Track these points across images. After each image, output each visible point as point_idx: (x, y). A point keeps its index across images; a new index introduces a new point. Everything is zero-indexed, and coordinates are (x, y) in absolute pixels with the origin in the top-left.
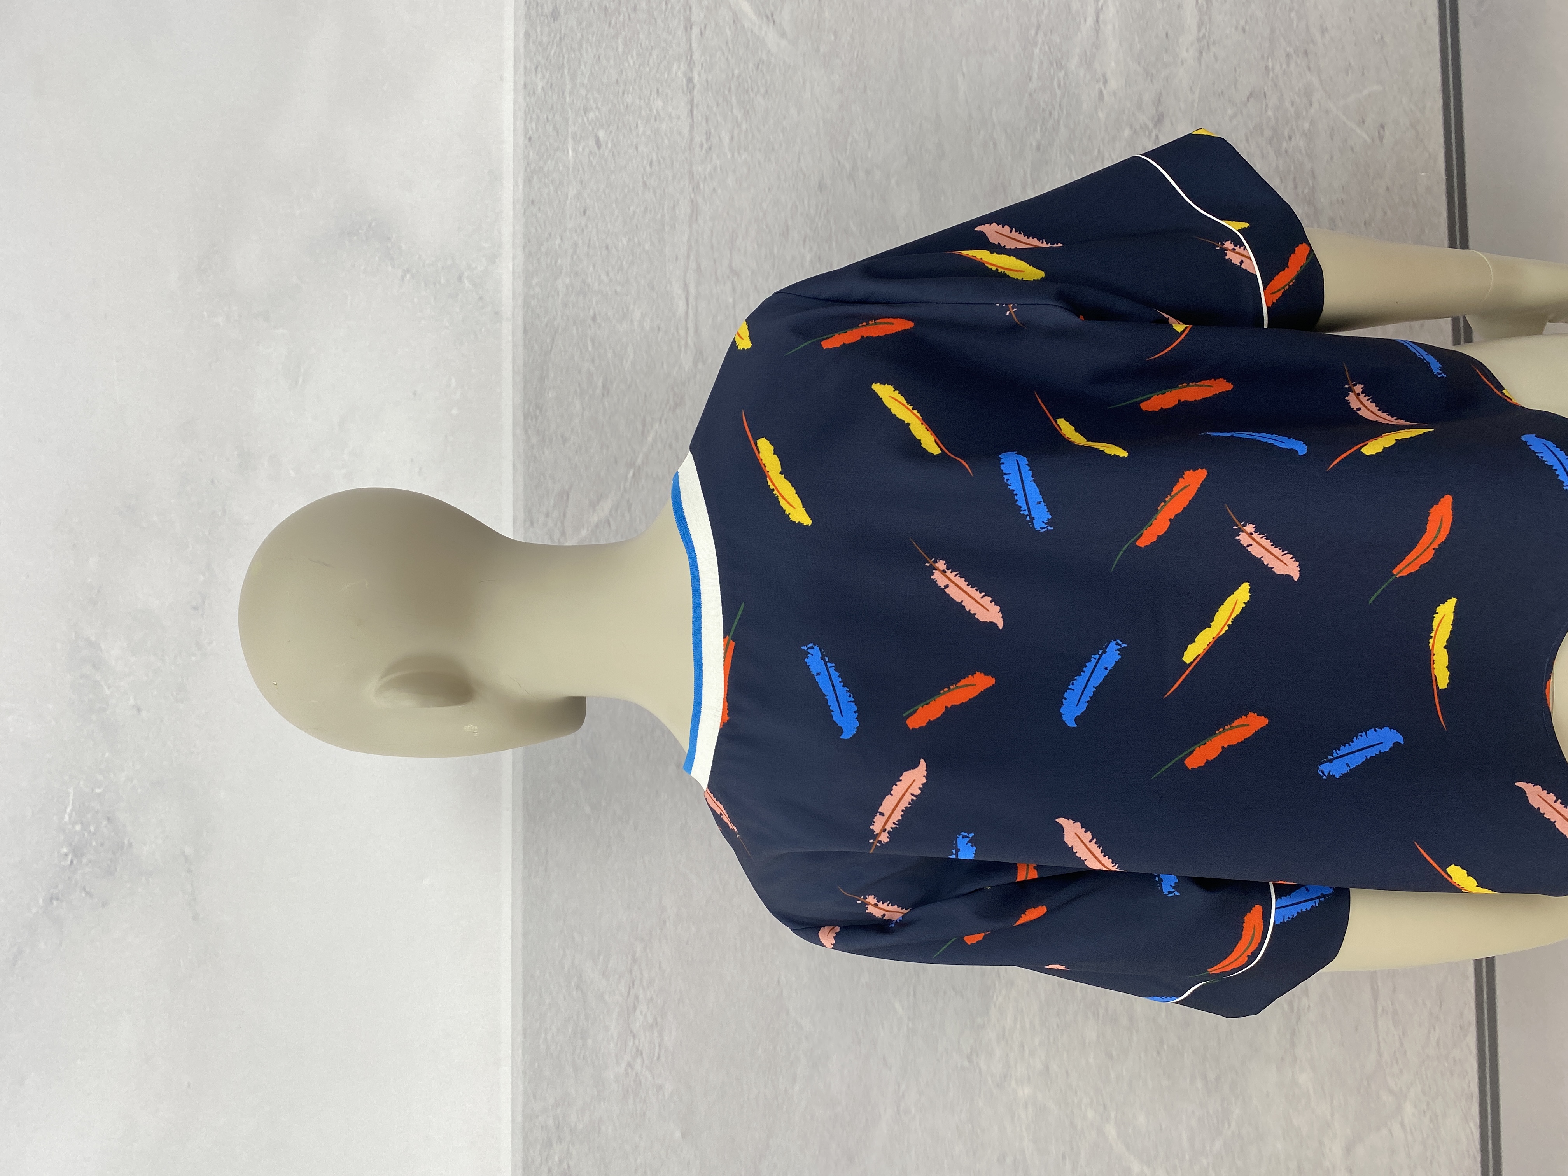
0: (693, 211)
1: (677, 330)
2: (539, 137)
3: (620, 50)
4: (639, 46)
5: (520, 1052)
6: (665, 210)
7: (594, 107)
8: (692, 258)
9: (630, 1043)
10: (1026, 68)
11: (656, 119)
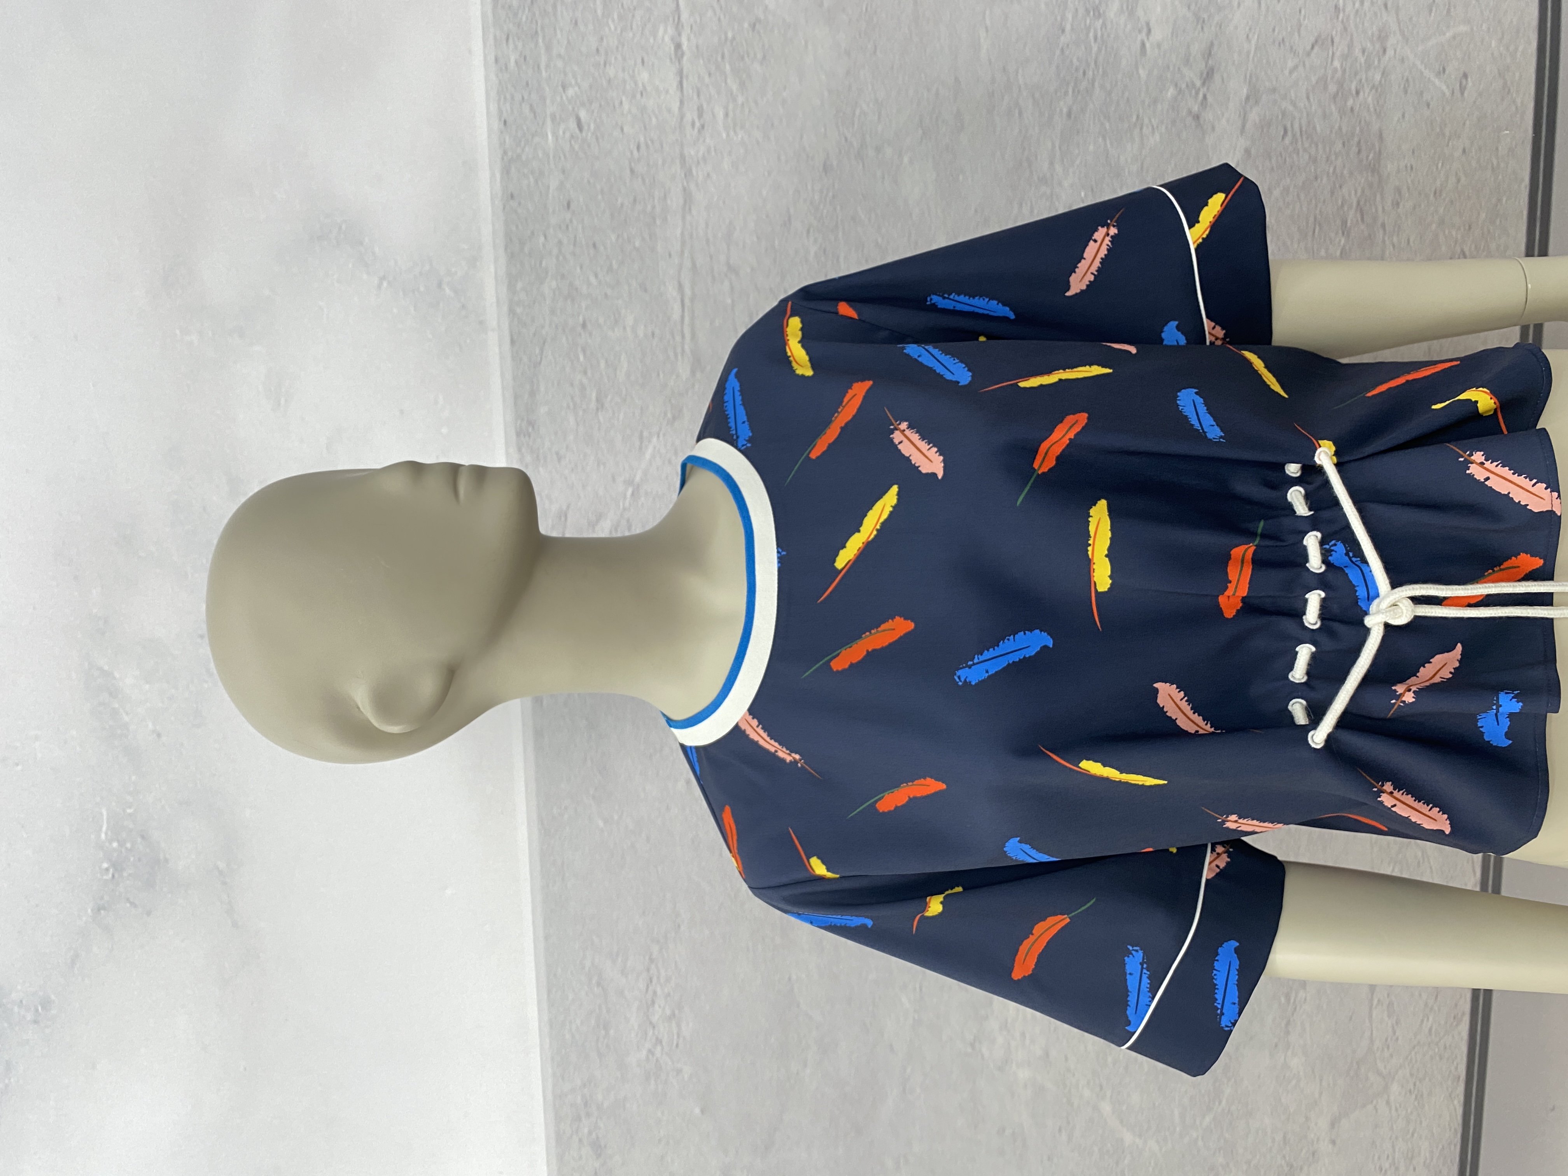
0: (685, 203)
1: (674, 338)
2: (515, 120)
5: (548, 1040)
7: (573, 82)
8: (686, 254)
9: (650, 1033)
10: (1059, 18)
11: (642, 94)
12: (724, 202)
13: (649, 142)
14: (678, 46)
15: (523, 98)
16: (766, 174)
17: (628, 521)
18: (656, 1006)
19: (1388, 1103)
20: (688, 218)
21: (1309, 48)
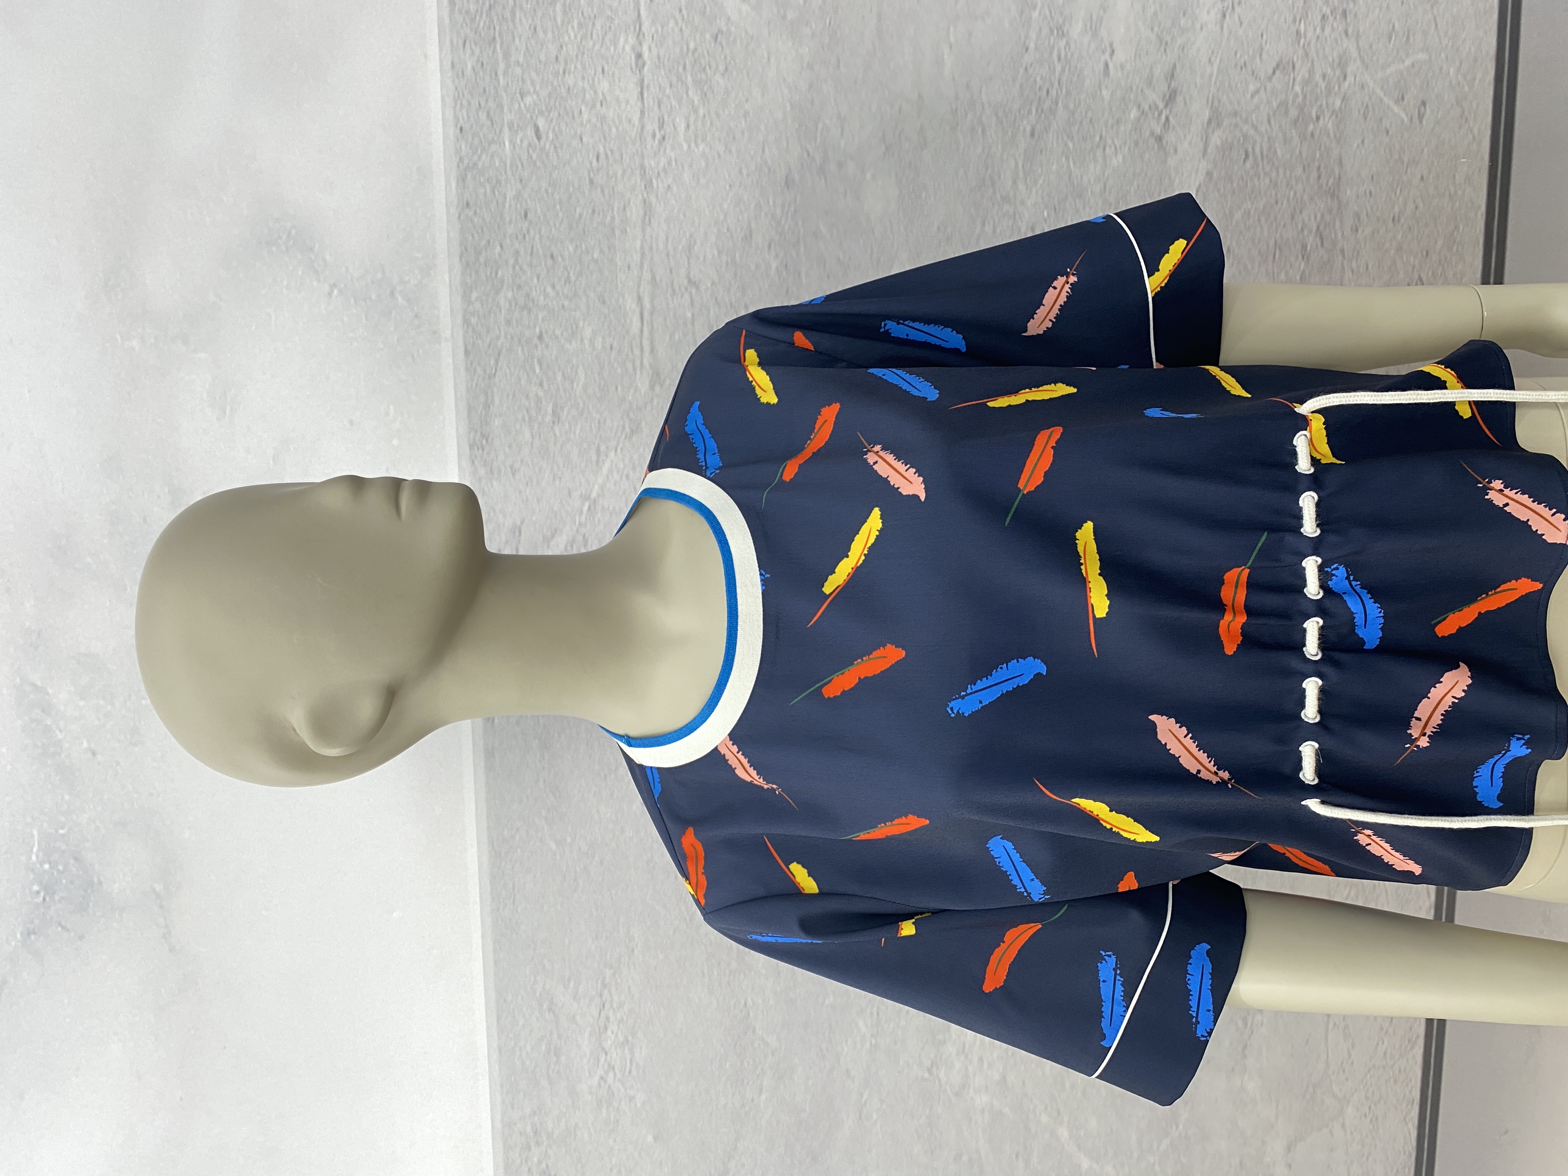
0: (645, 214)
1: (632, 349)
2: (472, 127)
3: (559, 20)
6: (615, 213)
7: (532, 90)
8: (645, 267)
9: (603, 1059)
10: (1023, 36)
11: (602, 105)
12: (685, 215)
13: (609, 153)
14: (639, 56)
15: (480, 105)
16: (728, 187)
17: (584, 536)
18: (609, 1032)
19: (1343, 1126)
20: (648, 230)
21: (1270, 71)
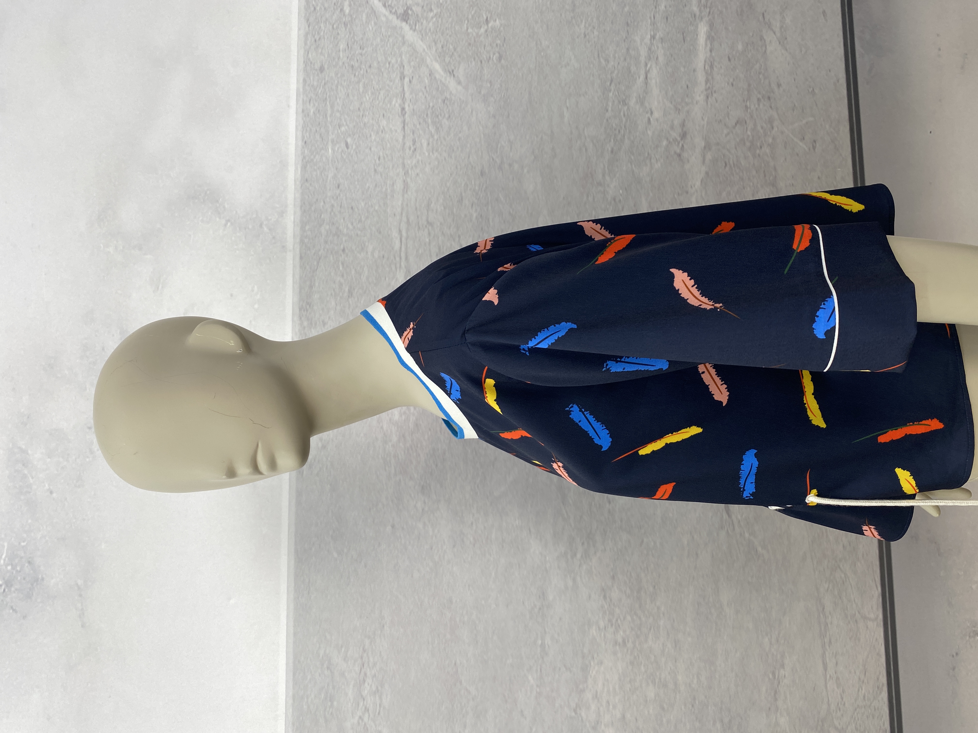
0: (404, 187)
1: (395, 258)
2: (311, 141)
3: (361, 90)
4: (372, 89)
5: (291, 710)
6: (388, 186)
7: (345, 124)
8: (404, 214)
9: (361, 704)
10: (605, 105)
11: (382, 132)
12: (426, 189)
13: (385, 156)
14: (403, 109)
15: (316, 130)
16: (449, 175)
18: (366, 684)
20: (406, 196)
21: (734, 124)
